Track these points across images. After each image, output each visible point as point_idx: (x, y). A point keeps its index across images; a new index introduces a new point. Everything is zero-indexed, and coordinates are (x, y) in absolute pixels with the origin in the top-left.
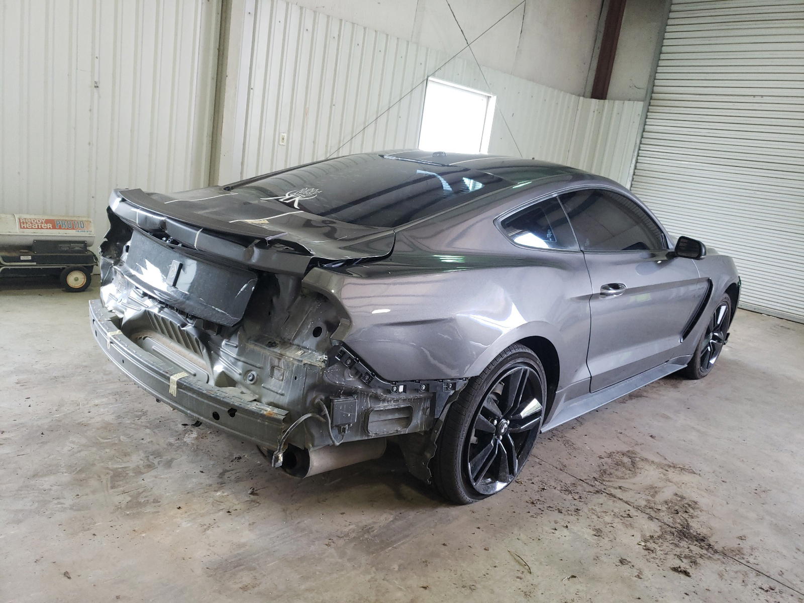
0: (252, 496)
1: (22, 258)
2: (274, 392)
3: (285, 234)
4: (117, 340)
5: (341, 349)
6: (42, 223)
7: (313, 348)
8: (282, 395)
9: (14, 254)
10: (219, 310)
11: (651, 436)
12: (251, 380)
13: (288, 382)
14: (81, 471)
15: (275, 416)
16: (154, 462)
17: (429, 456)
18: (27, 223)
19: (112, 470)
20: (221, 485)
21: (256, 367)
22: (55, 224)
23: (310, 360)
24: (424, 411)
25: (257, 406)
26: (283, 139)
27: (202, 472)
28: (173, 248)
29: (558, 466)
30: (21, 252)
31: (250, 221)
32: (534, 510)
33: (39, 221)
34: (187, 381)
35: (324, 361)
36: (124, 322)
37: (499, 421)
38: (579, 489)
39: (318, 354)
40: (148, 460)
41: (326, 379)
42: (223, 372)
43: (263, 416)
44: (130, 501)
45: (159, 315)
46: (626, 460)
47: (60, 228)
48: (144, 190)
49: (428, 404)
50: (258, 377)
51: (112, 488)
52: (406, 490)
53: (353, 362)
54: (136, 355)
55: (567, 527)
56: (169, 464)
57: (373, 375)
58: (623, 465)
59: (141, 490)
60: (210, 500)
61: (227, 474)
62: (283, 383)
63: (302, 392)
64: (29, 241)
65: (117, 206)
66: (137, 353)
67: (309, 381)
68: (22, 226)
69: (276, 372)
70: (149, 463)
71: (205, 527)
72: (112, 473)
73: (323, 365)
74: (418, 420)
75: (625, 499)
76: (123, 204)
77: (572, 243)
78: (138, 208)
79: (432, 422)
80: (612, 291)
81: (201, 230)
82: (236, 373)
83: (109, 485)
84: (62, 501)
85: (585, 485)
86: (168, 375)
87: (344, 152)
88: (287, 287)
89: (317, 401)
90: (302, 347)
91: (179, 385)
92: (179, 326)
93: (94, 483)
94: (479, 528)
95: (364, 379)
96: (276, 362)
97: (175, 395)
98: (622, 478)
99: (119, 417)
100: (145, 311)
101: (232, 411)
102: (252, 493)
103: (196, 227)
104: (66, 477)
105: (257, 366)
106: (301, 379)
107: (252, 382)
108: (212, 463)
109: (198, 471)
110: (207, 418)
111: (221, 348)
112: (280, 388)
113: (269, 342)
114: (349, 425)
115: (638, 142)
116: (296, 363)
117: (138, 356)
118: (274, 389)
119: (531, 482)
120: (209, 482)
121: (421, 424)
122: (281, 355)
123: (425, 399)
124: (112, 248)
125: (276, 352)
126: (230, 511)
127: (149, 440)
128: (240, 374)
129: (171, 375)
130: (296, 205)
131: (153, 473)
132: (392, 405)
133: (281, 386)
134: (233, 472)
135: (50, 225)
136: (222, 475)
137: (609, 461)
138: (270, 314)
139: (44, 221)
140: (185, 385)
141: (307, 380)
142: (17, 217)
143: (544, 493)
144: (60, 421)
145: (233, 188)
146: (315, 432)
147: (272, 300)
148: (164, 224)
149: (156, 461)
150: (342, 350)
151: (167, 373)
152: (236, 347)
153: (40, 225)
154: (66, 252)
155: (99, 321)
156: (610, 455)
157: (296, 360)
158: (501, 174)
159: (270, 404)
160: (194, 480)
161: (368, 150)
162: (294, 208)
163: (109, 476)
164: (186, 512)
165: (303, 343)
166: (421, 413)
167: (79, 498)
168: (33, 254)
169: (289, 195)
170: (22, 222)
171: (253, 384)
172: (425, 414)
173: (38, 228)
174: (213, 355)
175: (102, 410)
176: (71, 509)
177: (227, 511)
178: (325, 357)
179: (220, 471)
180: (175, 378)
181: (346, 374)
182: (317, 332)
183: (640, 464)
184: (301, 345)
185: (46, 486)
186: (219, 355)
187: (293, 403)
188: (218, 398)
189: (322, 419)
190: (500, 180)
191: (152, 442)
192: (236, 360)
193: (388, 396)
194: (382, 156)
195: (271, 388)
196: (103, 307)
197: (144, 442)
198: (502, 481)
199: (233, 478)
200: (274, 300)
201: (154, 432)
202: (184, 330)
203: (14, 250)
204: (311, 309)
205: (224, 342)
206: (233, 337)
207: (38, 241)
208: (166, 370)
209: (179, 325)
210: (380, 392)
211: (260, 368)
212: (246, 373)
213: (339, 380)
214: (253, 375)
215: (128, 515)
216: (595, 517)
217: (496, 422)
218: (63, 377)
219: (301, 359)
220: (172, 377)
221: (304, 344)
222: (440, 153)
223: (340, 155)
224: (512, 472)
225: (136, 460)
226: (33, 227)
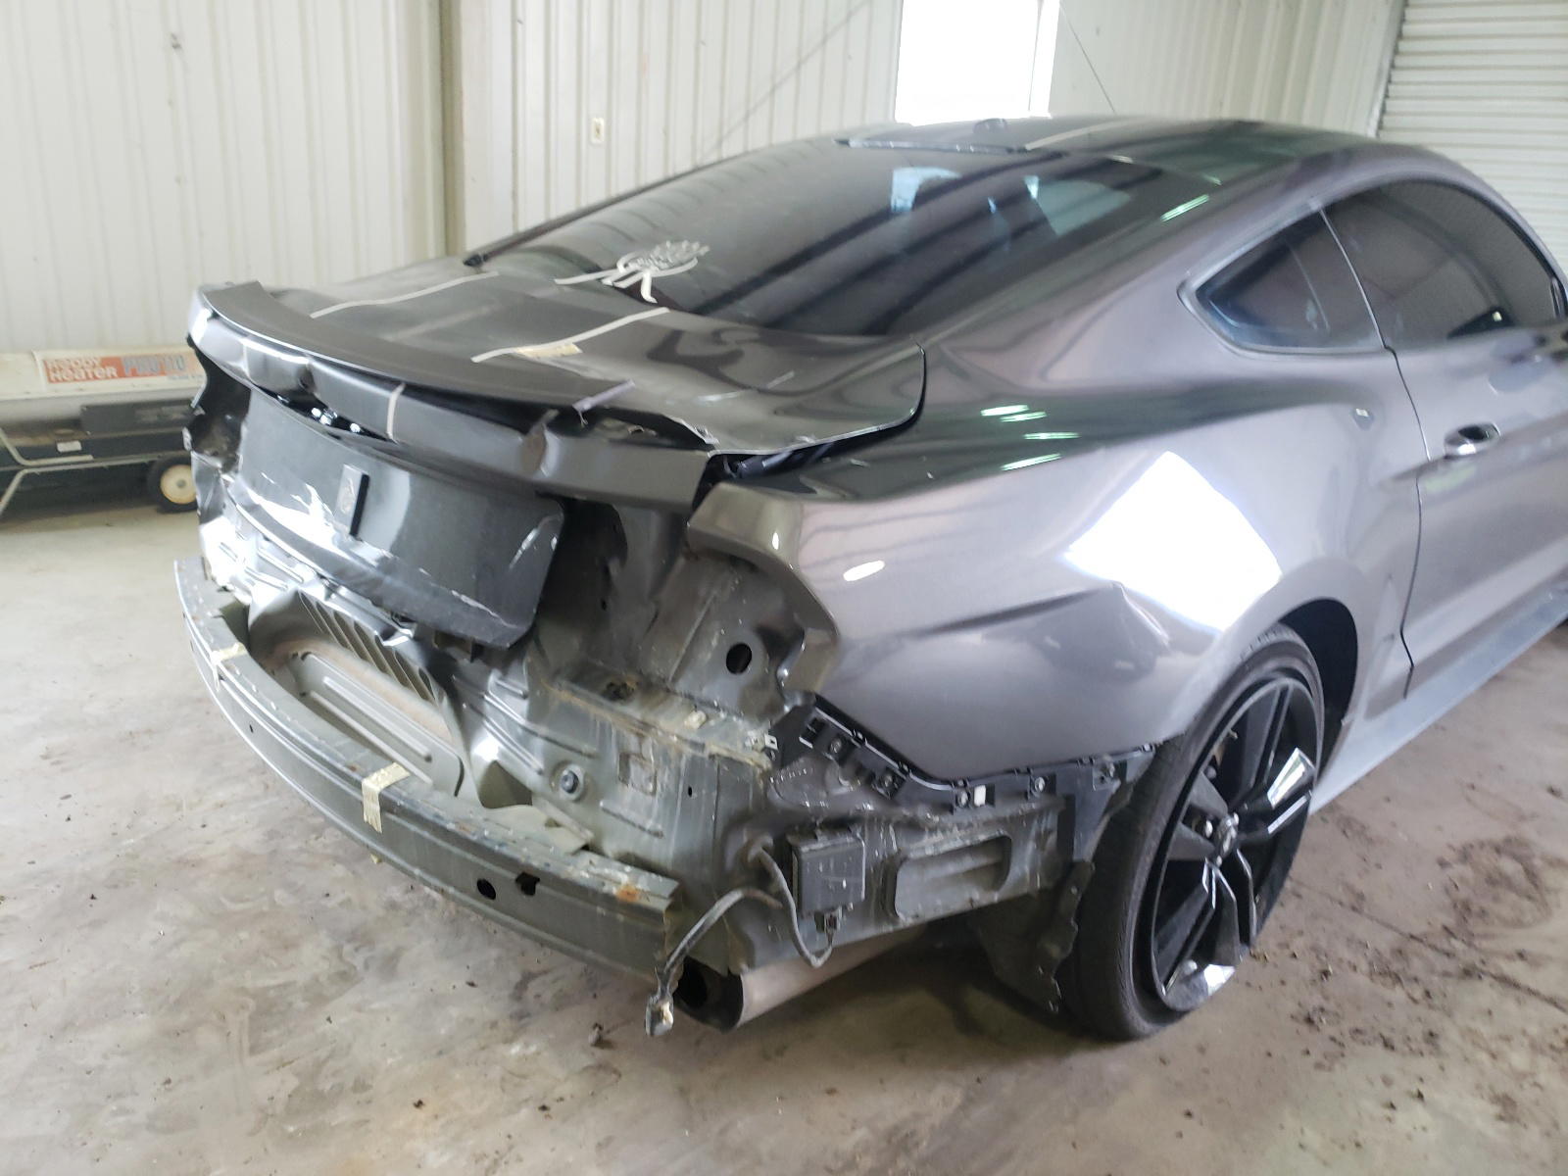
0: (599, 1052)
1: (62, 447)
2: (634, 825)
3: (626, 387)
4: (234, 673)
5: (813, 715)
6: (94, 366)
7: (732, 702)
8: (657, 834)
9: (44, 441)
10: (472, 602)
11: (1552, 791)
12: (571, 791)
13: (669, 800)
14: (179, 1004)
15: (644, 902)
16: (356, 964)
17: (1055, 951)
18: (61, 369)
19: (254, 996)
20: (521, 1019)
21: (580, 752)
22: (121, 368)
23: (728, 746)
24: (1040, 839)
25: (592, 869)
26: (598, 131)
27: (472, 984)
28: (337, 438)
29: (1345, 899)
30: (56, 435)
31: (528, 351)
32: (1319, 1044)
33: (87, 363)
34: (404, 794)
35: (767, 750)
36: (252, 617)
37: (1216, 823)
38: (1417, 967)
39: (747, 723)
40: (340, 957)
41: (776, 797)
42: (495, 763)
43: (609, 899)
44: (297, 1090)
45: (328, 604)
46: (1509, 866)
47: (134, 374)
48: (268, 282)
49: (1050, 821)
50: (588, 780)
51: (254, 1050)
52: (980, 1002)
53: (847, 747)
54: (277, 716)
55: (1420, 1096)
56: (389, 966)
57: (902, 770)
58: (1507, 882)
59: (323, 1053)
60: (496, 1072)
61: (534, 987)
62: (656, 803)
63: (710, 832)
64: (72, 408)
65: (203, 328)
66: (281, 711)
67: (729, 804)
68: (52, 375)
69: (634, 768)
70: (343, 968)
71: (487, 1163)
72: (252, 1003)
73: (766, 763)
74: (1025, 866)
75: (1544, 990)
76: (216, 326)
77: (1365, 333)
78: (244, 335)
79: (1061, 868)
80: (1468, 448)
81: (400, 389)
82: (530, 769)
83: (246, 1044)
84: (128, 1102)
85: (1430, 954)
86: (356, 776)
87: (732, 148)
88: (644, 535)
89: (753, 853)
90: (701, 702)
91: (387, 805)
92: (377, 638)
93: (208, 1039)
94: (1189, 1114)
95: (881, 786)
96: (632, 743)
97: (378, 827)
98: (1518, 924)
99: (272, 835)
100: (296, 594)
101: (528, 882)
102: (600, 1043)
103: (390, 383)
104: (141, 1027)
105: (584, 751)
106: (704, 793)
107: (573, 796)
108: (494, 953)
109: (461, 984)
110: (463, 890)
111: (488, 694)
112: (649, 816)
113: (612, 685)
114: (845, 908)
115: (1386, 65)
116: (688, 751)
117: (282, 721)
118: (633, 816)
119: (1287, 952)
120: (490, 1013)
121: (1033, 874)
122: (646, 726)
123: (1041, 813)
124: (217, 430)
125: (631, 717)
126: (547, 1104)
127: (341, 897)
128: (540, 773)
129: (365, 776)
130: (646, 293)
131: (351, 997)
132: (955, 841)
133: (650, 809)
134: (549, 978)
135: (112, 370)
136: (521, 986)
137: (1466, 871)
138: (604, 605)
139: (97, 363)
140: (400, 806)
141: (722, 799)
142: (39, 357)
143: (1330, 985)
144: (135, 857)
145: (486, 258)
146: (753, 931)
147: (606, 571)
148: (307, 376)
149: (358, 961)
150: (815, 720)
151: (353, 769)
152: (525, 697)
153: (89, 371)
154: (156, 425)
155: (194, 618)
156: (1465, 855)
157: (686, 741)
158: (1156, 157)
159: (626, 859)
160: (454, 1012)
161: (807, 131)
162: (642, 300)
163: (245, 1016)
164: (436, 1117)
165: (701, 689)
166: (1031, 846)
167: (169, 1090)
168: (83, 437)
169: (626, 266)
170: (50, 368)
171: (578, 800)
172: (1043, 849)
173: (88, 379)
174: (466, 711)
175: (233, 818)
176: (150, 1127)
177: (541, 1104)
178: (770, 741)
179: (515, 977)
180: (375, 784)
181: (829, 776)
182: (737, 659)
183: (1550, 877)
184: (696, 694)
185: (92, 1060)
186: (481, 714)
187: (686, 858)
188: (488, 844)
189: (772, 901)
190: (1156, 174)
191: (349, 900)
192: (526, 733)
193: (947, 819)
194: (845, 143)
195: (624, 812)
196: (206, 578)
197: (331, 903)
198: (1223, 963)
199: (548, 996)
200: (614, 568)
201: (354, 873)
202: (389, 647)
203: (43, 430)
204: (715, 592)
205: (493, 679)
206: (514, 667)
207: (90, 408)
208: (351, 761)
209: (376, 633)
210: (923, 813)
211: (590, 756)
212: (554, 769)
213: (811, 798)
214: (575, 777)
215: (291, 1136)
216: (1484, 1057)
217: (1209, 827)
218: (149, 732)
219: (699, 739)
220: (366, 783)
221: (705, 693)
222: (992, 122)
223: (725, 156)
224: (1245, 938)
225: (312, 958)
226: (77, 377)
